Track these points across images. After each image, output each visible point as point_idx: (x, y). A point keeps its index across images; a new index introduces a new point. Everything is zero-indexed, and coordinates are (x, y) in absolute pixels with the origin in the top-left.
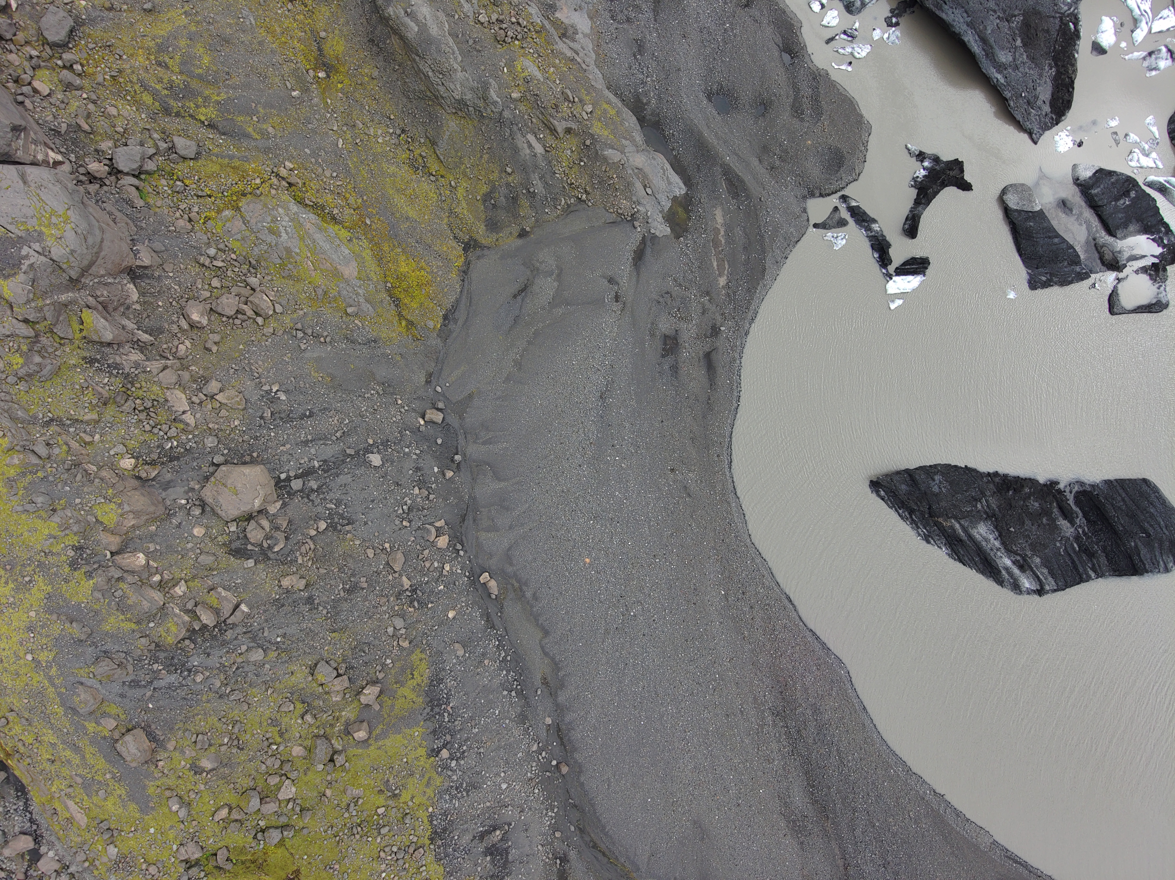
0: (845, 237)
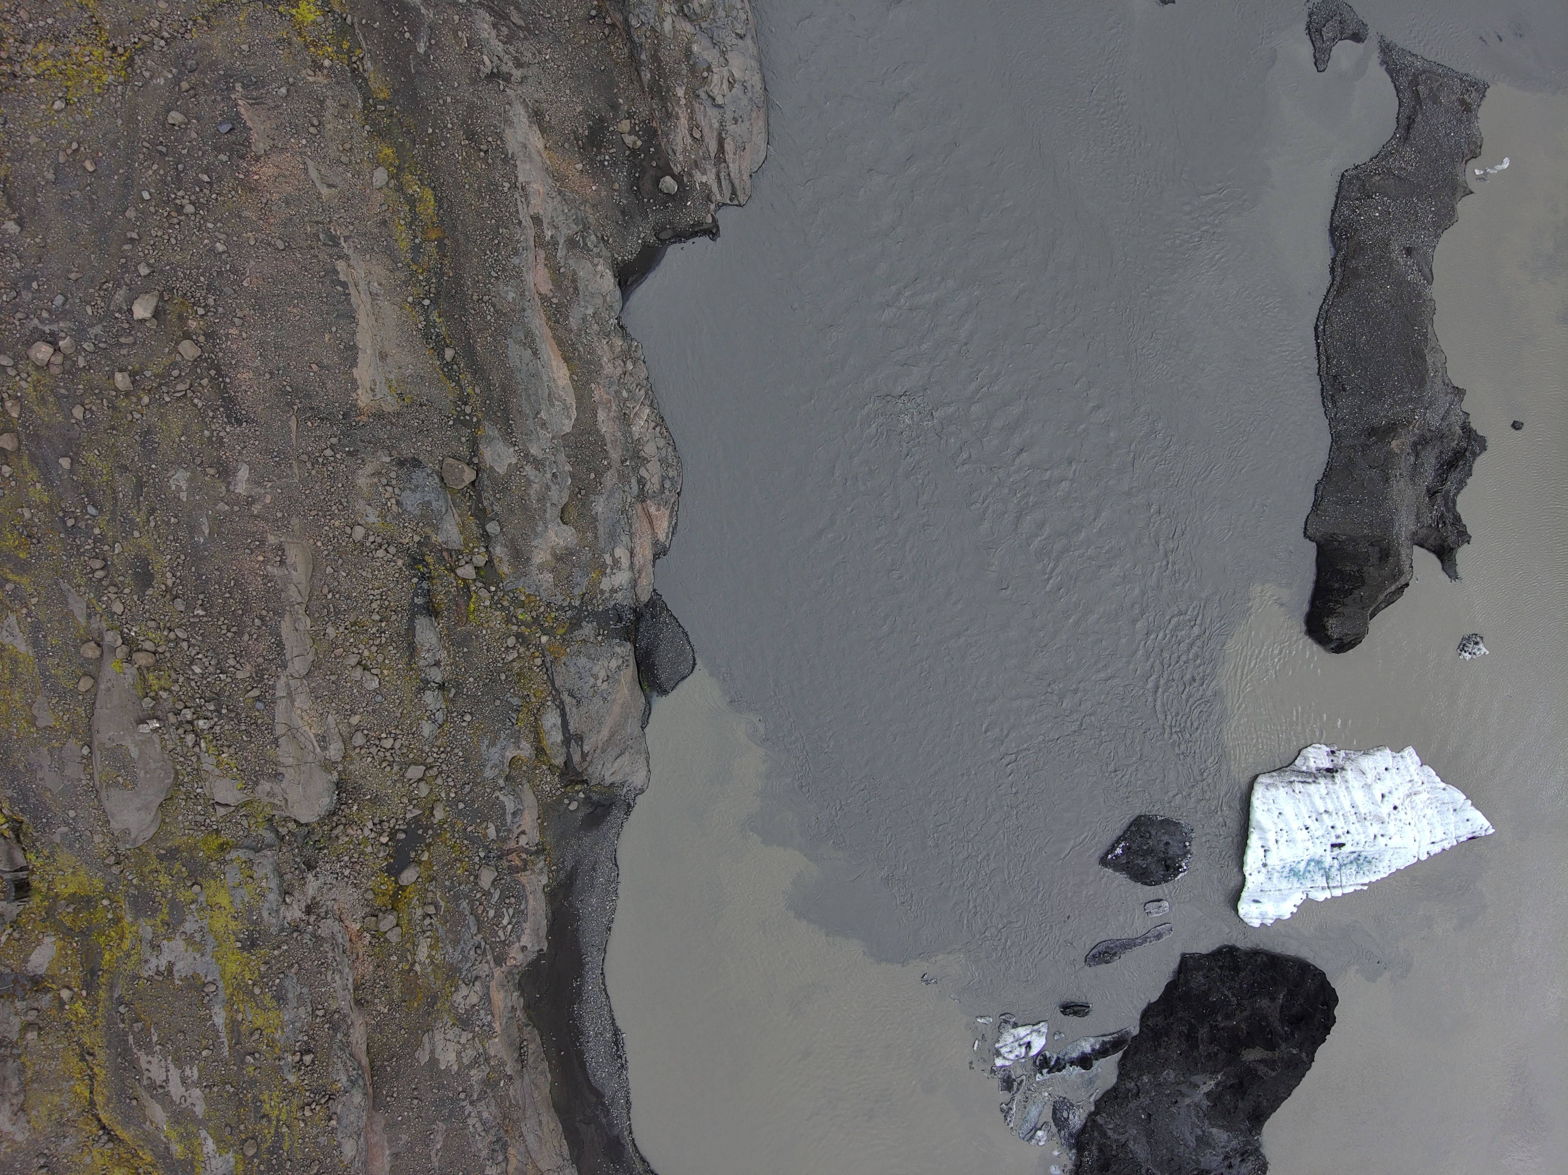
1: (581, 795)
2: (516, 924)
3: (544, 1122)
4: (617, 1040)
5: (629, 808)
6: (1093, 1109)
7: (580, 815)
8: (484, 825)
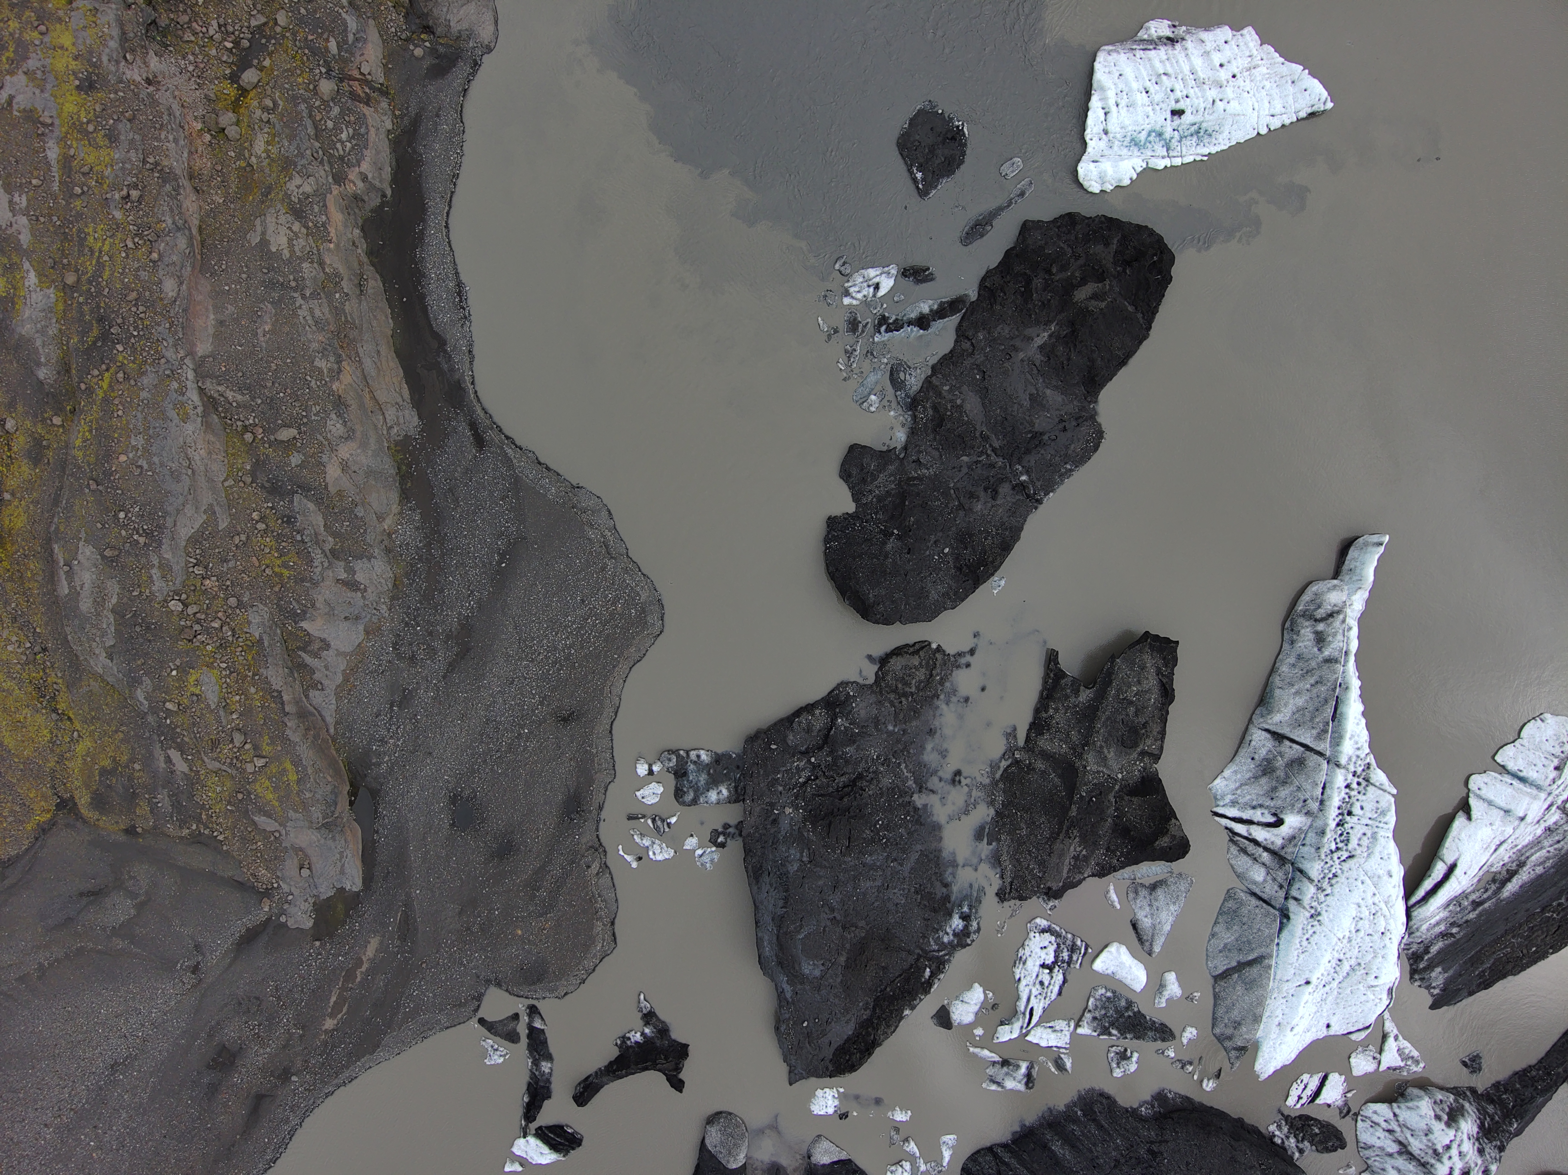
0: (505, 1055)
1: (427, 44)
2: (356, 145)
3: (383, 353)
4: (460, 290)
5: (476, 65)
6: (930, 373)
7: (426, 64)
8: (325, 36)
